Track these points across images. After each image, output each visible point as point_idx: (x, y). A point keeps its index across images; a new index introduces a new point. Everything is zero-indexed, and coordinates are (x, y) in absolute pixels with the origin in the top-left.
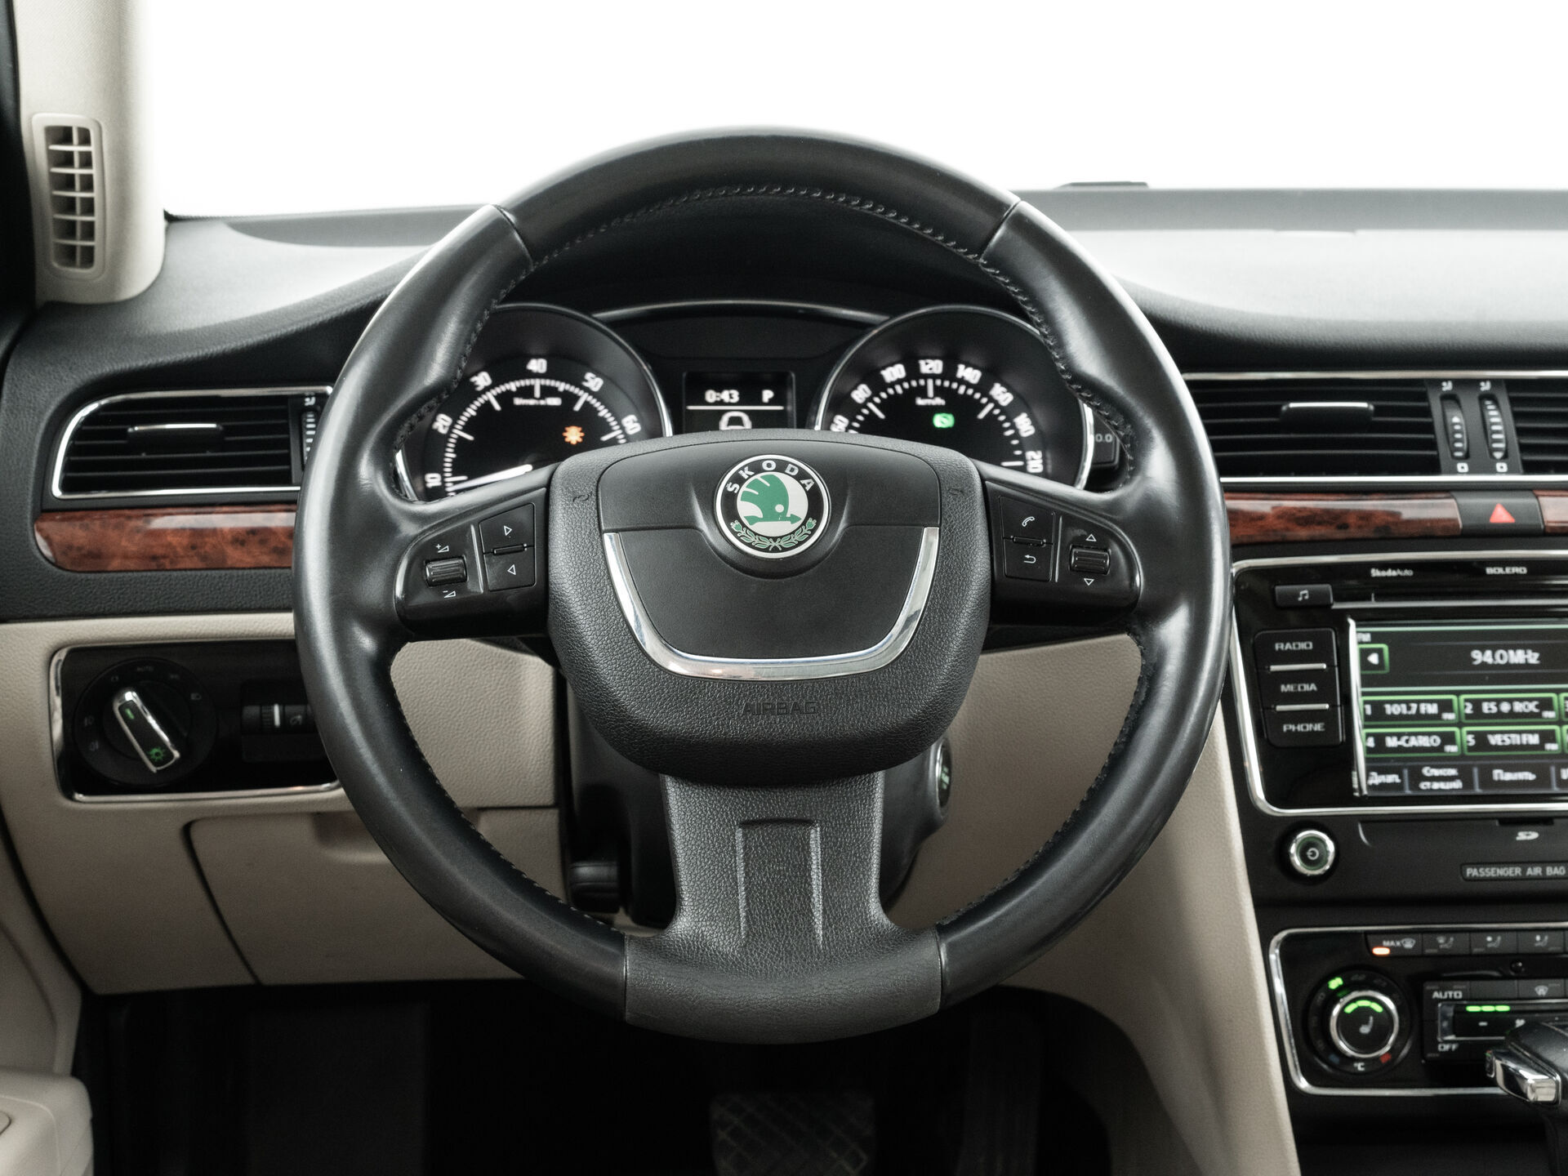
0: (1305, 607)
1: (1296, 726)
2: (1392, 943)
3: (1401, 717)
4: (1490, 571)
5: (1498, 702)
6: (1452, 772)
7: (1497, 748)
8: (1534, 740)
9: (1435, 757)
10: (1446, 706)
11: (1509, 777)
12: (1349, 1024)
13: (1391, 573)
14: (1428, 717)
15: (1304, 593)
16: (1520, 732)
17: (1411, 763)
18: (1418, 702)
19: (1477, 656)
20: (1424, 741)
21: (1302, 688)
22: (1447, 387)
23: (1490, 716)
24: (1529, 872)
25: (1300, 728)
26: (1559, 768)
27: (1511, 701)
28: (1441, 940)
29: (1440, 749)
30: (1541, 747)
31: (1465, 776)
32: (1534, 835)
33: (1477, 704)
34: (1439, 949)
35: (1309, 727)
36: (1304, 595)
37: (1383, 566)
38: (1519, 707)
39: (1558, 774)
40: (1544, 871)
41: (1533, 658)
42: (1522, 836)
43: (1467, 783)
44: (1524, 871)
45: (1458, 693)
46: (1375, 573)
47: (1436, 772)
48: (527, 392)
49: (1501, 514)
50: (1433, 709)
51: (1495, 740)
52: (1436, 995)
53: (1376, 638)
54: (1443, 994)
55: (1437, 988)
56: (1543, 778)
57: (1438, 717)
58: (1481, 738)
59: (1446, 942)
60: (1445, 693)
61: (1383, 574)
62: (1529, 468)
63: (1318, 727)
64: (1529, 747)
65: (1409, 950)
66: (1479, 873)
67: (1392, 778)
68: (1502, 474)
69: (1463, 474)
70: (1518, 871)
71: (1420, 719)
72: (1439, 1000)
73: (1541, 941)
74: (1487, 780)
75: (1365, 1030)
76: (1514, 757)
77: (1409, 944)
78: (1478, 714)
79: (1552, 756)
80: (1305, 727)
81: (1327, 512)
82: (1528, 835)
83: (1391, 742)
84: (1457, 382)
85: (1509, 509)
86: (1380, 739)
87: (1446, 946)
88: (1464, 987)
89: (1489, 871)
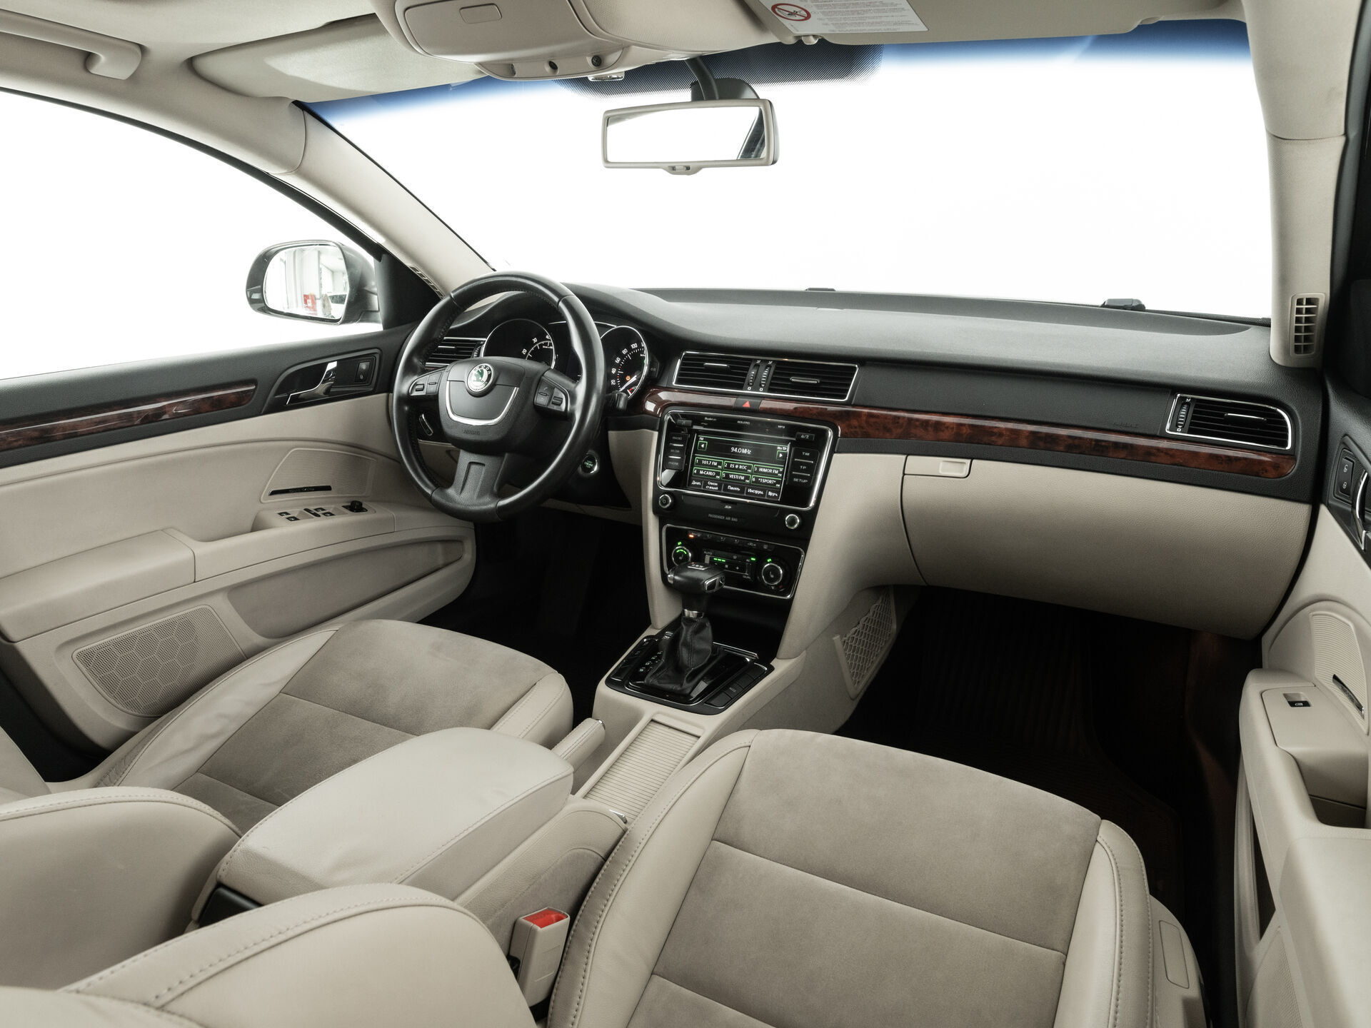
1: (672, 463)
2: (694, 534)
3: (706, 465)
4: (739, 422)
5: (735, 464)
6: (716, 484)
7: (731, 479)
8: (743, 478)
9: (713, 479)
10: (719, 464)
11: (732, 488)
12: (676, 555)
13: (710, 419)
14: (714, 466)
15: (684, 422)
16: (739, 475)
17: (704, 480)
18: (712, 461)
19: (733, 449)
20: (710, 473)
22: (758, 362)
23: (732, 469)
24: (724, 518)
26: (748, 488)
27: (739, 465)
28: (708, 536)
29: (715, 476)
30: (744, 480)
31: (719, 486)
32: (730, 507)
33: (729, 464)
34: (707, 538)
35: (675, 464)
37: (708, 417)
38: (741, 467)
39: (747, 490)
40: (731, 519)
41: (749, 452)
42: (726, 507)
43: (720, 489)
45: (724, 460)
47: (712, 484)
48: (546, 344)
49: (747, 405)
50: (716, 464)
51: (731, 476)
52: (705, 552)
53: (705, 439)
55: (706, 550)
56: (742, 491)
57: (716, 466)
58: (727, 475)
60: (720, 459)
62: (770, 390)
63: (677, 464)
64: (741, 480)
65: (699, 537)
66: (712, 516)
67: (698, 483)
68: (761, 392)
69: (749, 391)
71: (712, 466)
73: (737, 542)
74: (726, 489)
75: (681, 558)
76: (735, 482)
77: (699, 535)
78: (728, 467)
79: (747, 484)
82: (728, 507)
83: (701, 472)
84: (762, 360)
85: (755, 403)
86: (698, 471)
87: (709, 538)
89: (716, 516)
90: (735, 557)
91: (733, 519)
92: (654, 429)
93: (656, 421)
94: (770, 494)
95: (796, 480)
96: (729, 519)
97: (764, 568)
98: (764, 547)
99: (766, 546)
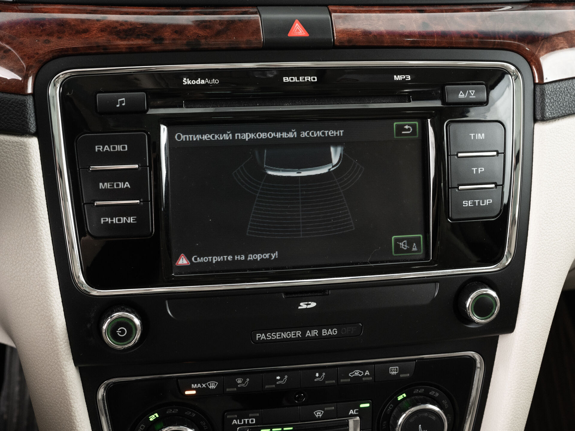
0: (122, 111)
1: (112, 219)
2: (199, 385)
4: (286, 79)
13: (200, 82)
15: (122, 100)
21: (118, 185)
24: (308, 334)
25: (115, 220)
28: (239, 381)
32: (313, 304)
34: (238, 388)
35: (123, 220)
36: (122, 102)
37: (193, 75)
40: (320, 333)
42: (303, 306)
44: (303, 334)
46: (186, 81)
52: (235, 422)
54: (241, 422)
55: (236, 416)
59: (243, 382)
61: (194, 82)
63: (131, 220)
65: (213, 390)
66: (266, 337)
70: (299, 334)
72: (236, 426)
73: (319, 377)
77: (213, 386)
80: (119, 220)
81: (146, 25)
82: (307, 305)
85: (305, 24)
87: (243, 385)
88: (258, 415)
89: (276, 336)
90: (319, 414)
91: (324, 332)
92: (24, 132)
93: (24, 105)
95: (467, 203)
96: (315, 333)
97: (401, 421)
98: (391, 372)
99: (394, 369)
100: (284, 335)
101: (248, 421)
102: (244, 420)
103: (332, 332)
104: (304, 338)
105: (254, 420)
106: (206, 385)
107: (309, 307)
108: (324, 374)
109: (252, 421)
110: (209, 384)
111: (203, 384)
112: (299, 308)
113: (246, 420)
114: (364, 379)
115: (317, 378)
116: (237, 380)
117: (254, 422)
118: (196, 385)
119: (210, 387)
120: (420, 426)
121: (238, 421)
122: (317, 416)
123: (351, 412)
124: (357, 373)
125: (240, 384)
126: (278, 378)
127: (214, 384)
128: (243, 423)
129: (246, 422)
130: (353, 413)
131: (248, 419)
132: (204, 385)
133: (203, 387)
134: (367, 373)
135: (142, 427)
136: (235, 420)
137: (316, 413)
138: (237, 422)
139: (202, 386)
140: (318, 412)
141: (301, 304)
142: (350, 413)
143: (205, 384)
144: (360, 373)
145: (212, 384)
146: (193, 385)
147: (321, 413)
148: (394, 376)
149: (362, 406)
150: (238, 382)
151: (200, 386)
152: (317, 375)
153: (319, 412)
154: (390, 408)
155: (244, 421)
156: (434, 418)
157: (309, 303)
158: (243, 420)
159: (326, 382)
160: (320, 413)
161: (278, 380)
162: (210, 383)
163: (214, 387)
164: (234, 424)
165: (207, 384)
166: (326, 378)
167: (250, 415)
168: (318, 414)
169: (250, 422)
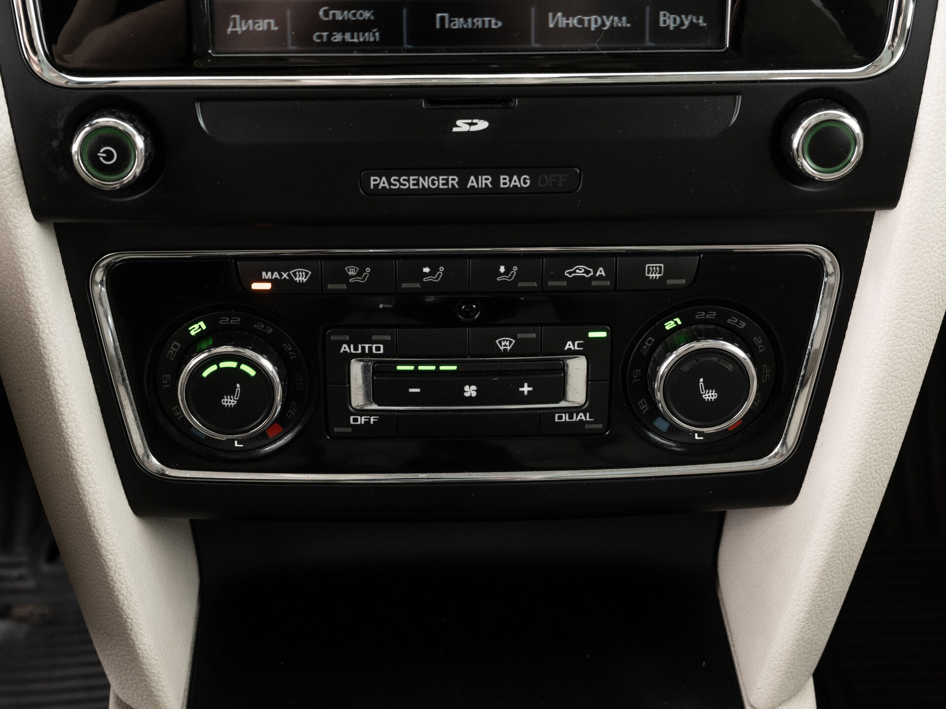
2: (276, 275)
12: (204, 393)
24: (472, 182)
28: (351, 271)
32: (482, 125)
34: (348, 284)
39: (542, 21)
40: (495, 182)
42: (462, 126)
44: (463, 181)
47: (340, 15)
52: (346, 348)
54: (356, 349)
55: (348, 338)
56: (515, 28)
59: (359, 274)
65: (301, 284)
66: (390, 184)
67: (266, 24)
70: (453, 181)
72: (349, 356)
73: (506, 273)
77: (301, 277)
82: (471, 124)
87: (359, 280)
88: (388, 338)
89: (409, 183)
91: (505, 181)
94: (668, 20)
96: (485, 181)
97: (663, 368)
98: (648, 274)
99: (654, 268)
100: (425, 182)
101: (370, 348)
102: (363, 345)
103: (521, 182)
104: (462, 189)
105: (382, 346)
106: (289, 275)
107: (474, 128)
108: (515, 268)
109: (378, 349)
110: (294, 274)
111: (283, 273)
112: (455, 129)
113: (367, 346)
114: (594, 283)
115: (501, 274)
116: (348, 269)
117: (382, 351)
118: (270, 273)
119: (297, 279)
120: (701, 380)
121: (352, 346)
122: (502, 348)
123: (569, 345)
124: (580, 271)
125: (352, 276)
126: (426, 270)
127: (304, 273)
128: (360, 351)
129: (367, 351)
130: (573, 348)
131: (371, 345)
132: (285, 275)
133: (283, 278)
134: (601, 272)
135: (176, 346)
136: (345, 345)
137: (500, 342)
138: (350, 348)
139: (281, 276)
140: (504, 340)
141: (459, 123)
142: (567, 347)
143: (287, 273)
144: (587, 272)
145: (301, 273)
146: (264, 273)
147: (511, 342)
148: (654, 281)
149: (592, 335)
150: (350, 273)
151: (278, 277)
152: (502, 269)
153: (507, 340)
154: (646, 343)
155: (363, 348)
156: (730, 367)
157: (475, 121)
158: (360, 346)
159: (521, 284)
160: (508, 344)
161: (426, 275)
162: (296, 272)
163: (303, 279)
164: (344, 351)
165: (291, 272)
166: (520, 277)
167: (374, 337)
168: (503, 344)
169: (374, 351)
